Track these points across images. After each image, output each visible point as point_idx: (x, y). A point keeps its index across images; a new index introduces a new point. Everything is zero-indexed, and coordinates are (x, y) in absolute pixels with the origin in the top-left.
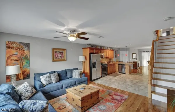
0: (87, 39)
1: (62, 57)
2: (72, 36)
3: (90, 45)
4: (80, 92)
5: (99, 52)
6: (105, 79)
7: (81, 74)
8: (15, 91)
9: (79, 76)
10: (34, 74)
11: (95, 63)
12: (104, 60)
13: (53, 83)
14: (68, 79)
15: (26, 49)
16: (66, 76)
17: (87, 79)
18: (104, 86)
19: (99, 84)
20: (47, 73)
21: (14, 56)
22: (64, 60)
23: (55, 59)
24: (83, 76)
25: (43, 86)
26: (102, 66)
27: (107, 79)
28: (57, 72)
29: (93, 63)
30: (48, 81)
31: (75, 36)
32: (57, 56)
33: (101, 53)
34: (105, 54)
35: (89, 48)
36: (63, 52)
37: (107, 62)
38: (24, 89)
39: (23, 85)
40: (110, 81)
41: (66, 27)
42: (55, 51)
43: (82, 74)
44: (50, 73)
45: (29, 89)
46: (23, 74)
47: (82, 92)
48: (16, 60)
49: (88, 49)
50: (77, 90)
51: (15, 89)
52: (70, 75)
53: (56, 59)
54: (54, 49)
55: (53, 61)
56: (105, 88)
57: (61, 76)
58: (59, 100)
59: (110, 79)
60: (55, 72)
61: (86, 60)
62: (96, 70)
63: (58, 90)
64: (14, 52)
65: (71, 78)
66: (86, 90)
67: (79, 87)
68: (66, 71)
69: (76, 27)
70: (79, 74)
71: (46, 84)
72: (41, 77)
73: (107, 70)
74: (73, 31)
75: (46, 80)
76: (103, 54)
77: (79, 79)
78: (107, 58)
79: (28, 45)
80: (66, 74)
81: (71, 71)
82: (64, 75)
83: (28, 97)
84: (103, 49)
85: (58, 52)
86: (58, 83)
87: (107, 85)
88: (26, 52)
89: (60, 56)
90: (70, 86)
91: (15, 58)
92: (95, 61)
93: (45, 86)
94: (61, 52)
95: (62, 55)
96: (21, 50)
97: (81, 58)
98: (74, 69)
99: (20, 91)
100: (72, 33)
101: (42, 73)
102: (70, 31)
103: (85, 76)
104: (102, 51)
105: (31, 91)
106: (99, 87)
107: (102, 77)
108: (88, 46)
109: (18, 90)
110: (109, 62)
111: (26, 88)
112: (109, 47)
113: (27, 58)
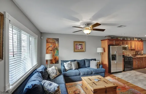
0: (103, 30)
1: (82, 48)
2: (87, 29)
3: (109, 36)
4: (94, 83)
5: (121, 43)
6: (128, 74)
7: (98, 65)
8: (47, 71)
9: (96, 67)
10: (61, 61)
11: (115, 55)
12: (127, 52)
13: (73, 69)
14: (86, 67)
15: (56, 43)
16: (85, 65)
17: (104, 71)
18: (125, 82)
19: (119, 79)
20: (70, 61)
21: (50, 47)
22: (83, 51)
23: (75, 50)
24: (100, 67)
25: (65, 70)
26: (125, 59)
27: (132, 75)
28: (77, 60)
29: (112, 55)
30: (69, 67)
31: (90, 28)
32: (78, 47)
33: (123, 44)
34: (129, 46)
35: (108, 39)
36: (82, 44)
37: (133, 55)
38: (52, 71)
39: (52, 68)
40: (136, 78)
41: (81, 22)
42: (76, 44)
43: (100, 65)
44: (72, 61)
45: (55, 71)
46: (55, 60)
47: (95, 83)
48: (51, 50)
49: (107, 41)
50: (91, 80)
51: (47, 70)
52: (88, 65)
53: (77, 50)
54: (75, 42)
55: (75, 51)
56: (128, 85)
57: (80, 65)
58: (76, 85)
59: (136, 76)
60: (75, 61)
61: (104, 51)
62: (116, 63)
63: (76, 76)
64: (50, 45)
65: (88, 67)
66: (101, 82)
67: (94, 78)
68: (84, 60)
69: (90, 19)
70: (96, 64)
71: (67, 69)
72: (65, 63)
73: (132, 64)
74: (88, 24)
75: (68, 66)
76: (127, 45)
77: (96, 70)
78: (132, 50)
79: (57, 40)
80: (85, 63)
81: (89, 61)
82: (83, 64)
83: (53, 77)
84: (127, 40)
85: (78, 44)
86: (77, 70)
87: (130, 82)
88: (57, 44)
89: (80, 47)
90: (87, 75)
91: (51, 49)
92: (115, 53)
93: (66, 71)
94: (81, 45)
95: (82, 46)
96: (54, 43)
97: (100, 50)
98: (92, 60)
99: (49, 71)
100: (87, 26)
101: (66, 61)
102: (85, 25)
103: (103, 67)
104: (125, 43)
105: (56, 73)
106: (120, 82)
107: (124, 71)
108: (107, 38)
109: (48, 71)
110: (136, 55)
111: (53, 70)
112: (136, 38)
113: (57, 49)
